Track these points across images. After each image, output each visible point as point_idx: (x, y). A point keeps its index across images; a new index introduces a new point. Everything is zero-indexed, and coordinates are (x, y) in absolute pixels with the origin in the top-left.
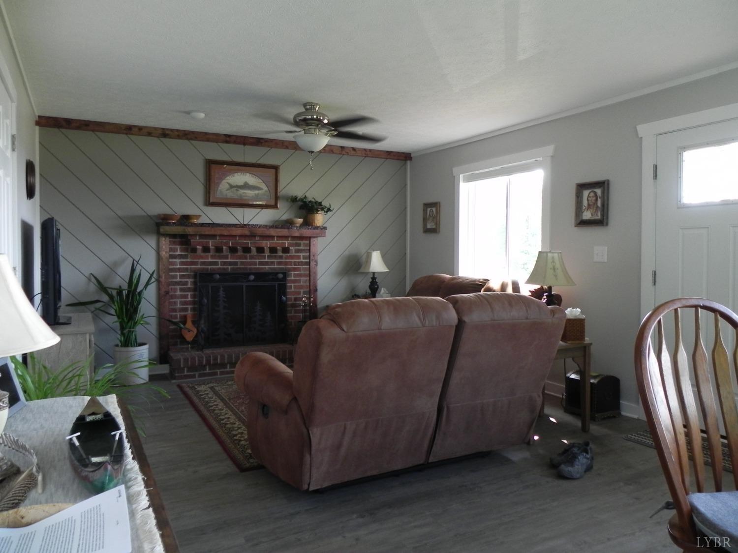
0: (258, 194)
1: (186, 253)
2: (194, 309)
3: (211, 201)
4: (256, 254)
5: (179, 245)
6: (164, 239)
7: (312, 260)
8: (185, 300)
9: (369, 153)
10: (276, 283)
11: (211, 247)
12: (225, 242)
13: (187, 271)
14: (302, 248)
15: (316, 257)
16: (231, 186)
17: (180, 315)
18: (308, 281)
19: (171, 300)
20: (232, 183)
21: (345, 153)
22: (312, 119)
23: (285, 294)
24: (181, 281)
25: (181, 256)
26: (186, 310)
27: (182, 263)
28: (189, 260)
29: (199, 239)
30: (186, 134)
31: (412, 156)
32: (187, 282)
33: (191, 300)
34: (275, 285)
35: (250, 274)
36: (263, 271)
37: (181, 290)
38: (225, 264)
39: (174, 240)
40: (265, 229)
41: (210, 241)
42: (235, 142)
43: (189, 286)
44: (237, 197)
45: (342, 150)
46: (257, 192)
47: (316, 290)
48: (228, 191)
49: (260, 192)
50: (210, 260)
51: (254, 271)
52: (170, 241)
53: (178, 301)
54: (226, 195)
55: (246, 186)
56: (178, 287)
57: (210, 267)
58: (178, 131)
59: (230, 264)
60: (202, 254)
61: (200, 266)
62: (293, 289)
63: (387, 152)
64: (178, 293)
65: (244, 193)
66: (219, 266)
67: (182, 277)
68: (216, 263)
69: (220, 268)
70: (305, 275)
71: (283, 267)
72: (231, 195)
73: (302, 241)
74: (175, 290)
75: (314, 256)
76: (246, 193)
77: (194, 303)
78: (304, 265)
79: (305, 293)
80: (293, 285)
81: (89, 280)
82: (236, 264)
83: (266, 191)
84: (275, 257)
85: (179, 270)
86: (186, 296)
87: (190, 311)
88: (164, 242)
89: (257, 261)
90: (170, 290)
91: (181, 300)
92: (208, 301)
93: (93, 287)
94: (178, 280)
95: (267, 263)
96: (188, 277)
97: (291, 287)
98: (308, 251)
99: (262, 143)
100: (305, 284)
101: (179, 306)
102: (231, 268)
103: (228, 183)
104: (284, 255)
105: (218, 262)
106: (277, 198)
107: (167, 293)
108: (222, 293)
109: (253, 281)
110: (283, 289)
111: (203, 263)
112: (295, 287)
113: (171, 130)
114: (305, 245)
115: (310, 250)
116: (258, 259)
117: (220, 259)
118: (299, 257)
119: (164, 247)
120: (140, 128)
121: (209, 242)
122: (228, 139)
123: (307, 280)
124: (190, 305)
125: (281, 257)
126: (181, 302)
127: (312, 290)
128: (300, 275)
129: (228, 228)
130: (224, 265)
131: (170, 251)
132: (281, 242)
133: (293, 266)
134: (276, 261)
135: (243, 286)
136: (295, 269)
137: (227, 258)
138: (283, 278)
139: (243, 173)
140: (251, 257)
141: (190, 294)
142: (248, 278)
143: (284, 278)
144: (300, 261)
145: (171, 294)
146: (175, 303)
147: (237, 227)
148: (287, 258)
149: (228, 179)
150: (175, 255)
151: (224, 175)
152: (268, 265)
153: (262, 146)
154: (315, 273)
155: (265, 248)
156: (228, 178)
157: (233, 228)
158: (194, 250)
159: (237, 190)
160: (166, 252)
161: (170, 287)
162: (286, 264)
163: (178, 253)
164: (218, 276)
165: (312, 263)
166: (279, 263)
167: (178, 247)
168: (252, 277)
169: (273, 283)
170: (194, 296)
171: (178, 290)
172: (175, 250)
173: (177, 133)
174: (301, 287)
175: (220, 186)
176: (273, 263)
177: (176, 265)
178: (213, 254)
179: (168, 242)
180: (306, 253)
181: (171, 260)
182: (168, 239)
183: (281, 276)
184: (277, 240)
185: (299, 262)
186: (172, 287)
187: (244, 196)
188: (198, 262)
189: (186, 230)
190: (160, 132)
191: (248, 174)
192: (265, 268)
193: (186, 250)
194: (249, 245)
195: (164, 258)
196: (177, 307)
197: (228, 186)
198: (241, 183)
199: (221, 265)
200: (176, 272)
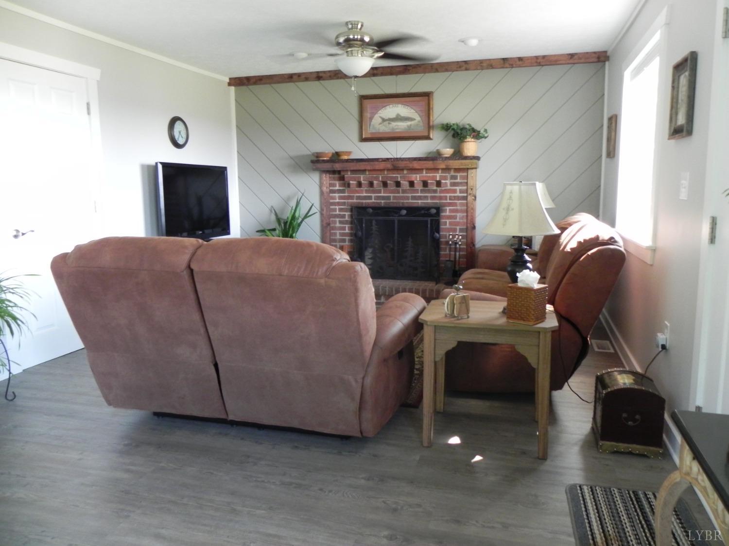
0: (411, 125)
1: (344, 188)
2: (351, 241)
3: (364, 137)
4: (408, 188)
5: (338, 181)
6: (324, 175)
7: (470, 194)
8: (342, 231)
9: (542, 60)
10: (429, 219)
11: (363, 182)
12: (375, 177)
13: (345, 205)
14: (458, 180)
15: (474, 190)
16: (384, 120)
17: (339, 245)
18: (465, 217)
19: (332, 231)
20: (384, 117)
21: (508, 66)
22: (354, 40)
23: (438, 231)
24: (340, 214)
25: (339, 191)
26: (344, 241)
27: (341, 198)
28: (346, 194)
29: (351, 174)
30: (337, 74)
31: (608, 54)
32: (345, 215)
33: (349, 232)
34: (427, 221)
35: (400, 209)
36: (415, 205)
37: (341, 222)
38: (378, 198)
39: (333, 176)
40: (408, 162)
41: (362, 176)
42: (382, 74)
43: (347, 218)
44: (389, 131)
45: (504, 63)
46: (409, 123)
47: (474, 228)
48: (380, 125)
49: (413, 123)
50: (365, 195)
51: (406, 205)
52: (330, 177)
53: (338, 232)
54: (379, 130)
55: (398, 118)
56: (337, 220)
57: (364, 201)
58: (329, 71)
59: (383, 198)
60: (357, 189)
61: (356, 200)
62: (448, 226)
63: (570, 54)
64: (338, 225)
65: (396, 125)
66: (373, 200)
67: (341, 210)
68: (370, 198)
69: (374, 202)
70: (461, 211)
71: (438, 201)
72: (384, 129)
73: (459, 173)
74: (335, 222)
75: (472, 189)
76: (398, 126)
77: (351, 235)
78: (460, 200)
79: (461, 230)
80: (448, 221)
81: (271, 211)
82: (388, 198)
83: (419, 122)
84: (429, 191)
85: (338, 204)
86: (344, 229)
87: (348, 242)
88: (325, 178)
89: (410, 195)
90: (331, 223)
91: (340, 231)
92: (362, 234)
93: (273, 217)
94: (338, 212)
95: (420, 198)
96: (345, 210)
97: (446, 224)
98: (466, 184)
99: (409, 70)
100: (461, 221)
101: (338, 237)
102: (384, 202)
103: (381, 117)
104: (438, 189)
105: (371, 196)
106: (430, 127)
107: (329, 224)
108: (374, 227)
109: (405, 216)
110: (436, 226)
111: (359, 198)
112: (450, 224)
113: (324, 72)
114: (462, 177)
115: (467, 183)
116: (411, 193)
117: (374, 193)
118: (455, 191)
119: (325, 183)
120: (299, 75)
121: (360, 177)
122: (375, 72)
123: (463, 216)
124: (348, 236)
125: (435, 191)
126: (340, 233)
127: (470, 227)
128: (457, 211)
129: (372, 163)
130: (377, 200)
131: (330, 186)
132: (431, 175)
133: (448, 201)
134: (429, 195)
135: (394, 220)
136: (450, 204)
137: (380, 193)
138: (435, 214)
139: (394, 105)
140: (404, 191)
141: (348, 227)
142: (399, 213)
143: (438, 213)
144: (456, 195)
145: (331, 225)
146: (335, 234)
147: (380, 162)
148: (441, 192)
149: (380, 113)
150: (334, 190)
151: (377, 109)
152: (421, 199)
153: (410, 74)
154: (473, 209)
155: (415, 182)
156: (380, 111)
157: (376, 163)
158: (349, 185)
159: (389, 123)
160: (327, 187)
161: (331, 219)
162: (440, 198)
163: (337, 188)
164: (371, 210)
165: (470, 198)
166: (433, 198)
167: (337, 183)
168: (404, 212)
169: (425, 219)
170: (351, 229)
171: (338, 223)
172: (334, 185)
173: (329, 74)
174: (458, 224)
175: (373, 121)
176: (426, 198)
177: (336, 199)
178: (368, 189)
179: (328, 178)
180: (464, 186)
181: (331, 195)
182: (328, 175)
183: (434, 211)
184: (426, 173)
185: (454, 197)
186: (333, 219)
187: (397, 129)
188: (354, 196)
189: (334, 167)
190: (315, 76)
191: (400, 105)
192: (418, 202)
193: (344, 185)
194: (398, 179)
195: (325, 193)
196: (336, 238)
197: (380, 120)
198: (393, 116)
199: (375, 199)
200: (336, 206)
